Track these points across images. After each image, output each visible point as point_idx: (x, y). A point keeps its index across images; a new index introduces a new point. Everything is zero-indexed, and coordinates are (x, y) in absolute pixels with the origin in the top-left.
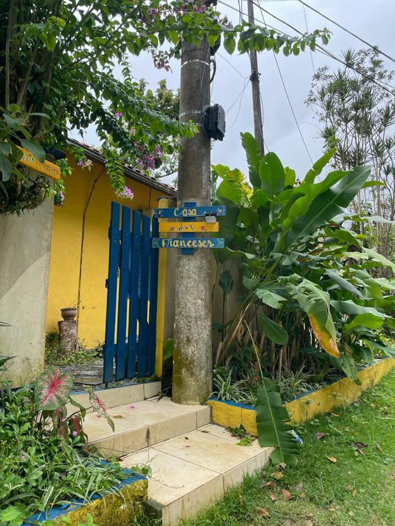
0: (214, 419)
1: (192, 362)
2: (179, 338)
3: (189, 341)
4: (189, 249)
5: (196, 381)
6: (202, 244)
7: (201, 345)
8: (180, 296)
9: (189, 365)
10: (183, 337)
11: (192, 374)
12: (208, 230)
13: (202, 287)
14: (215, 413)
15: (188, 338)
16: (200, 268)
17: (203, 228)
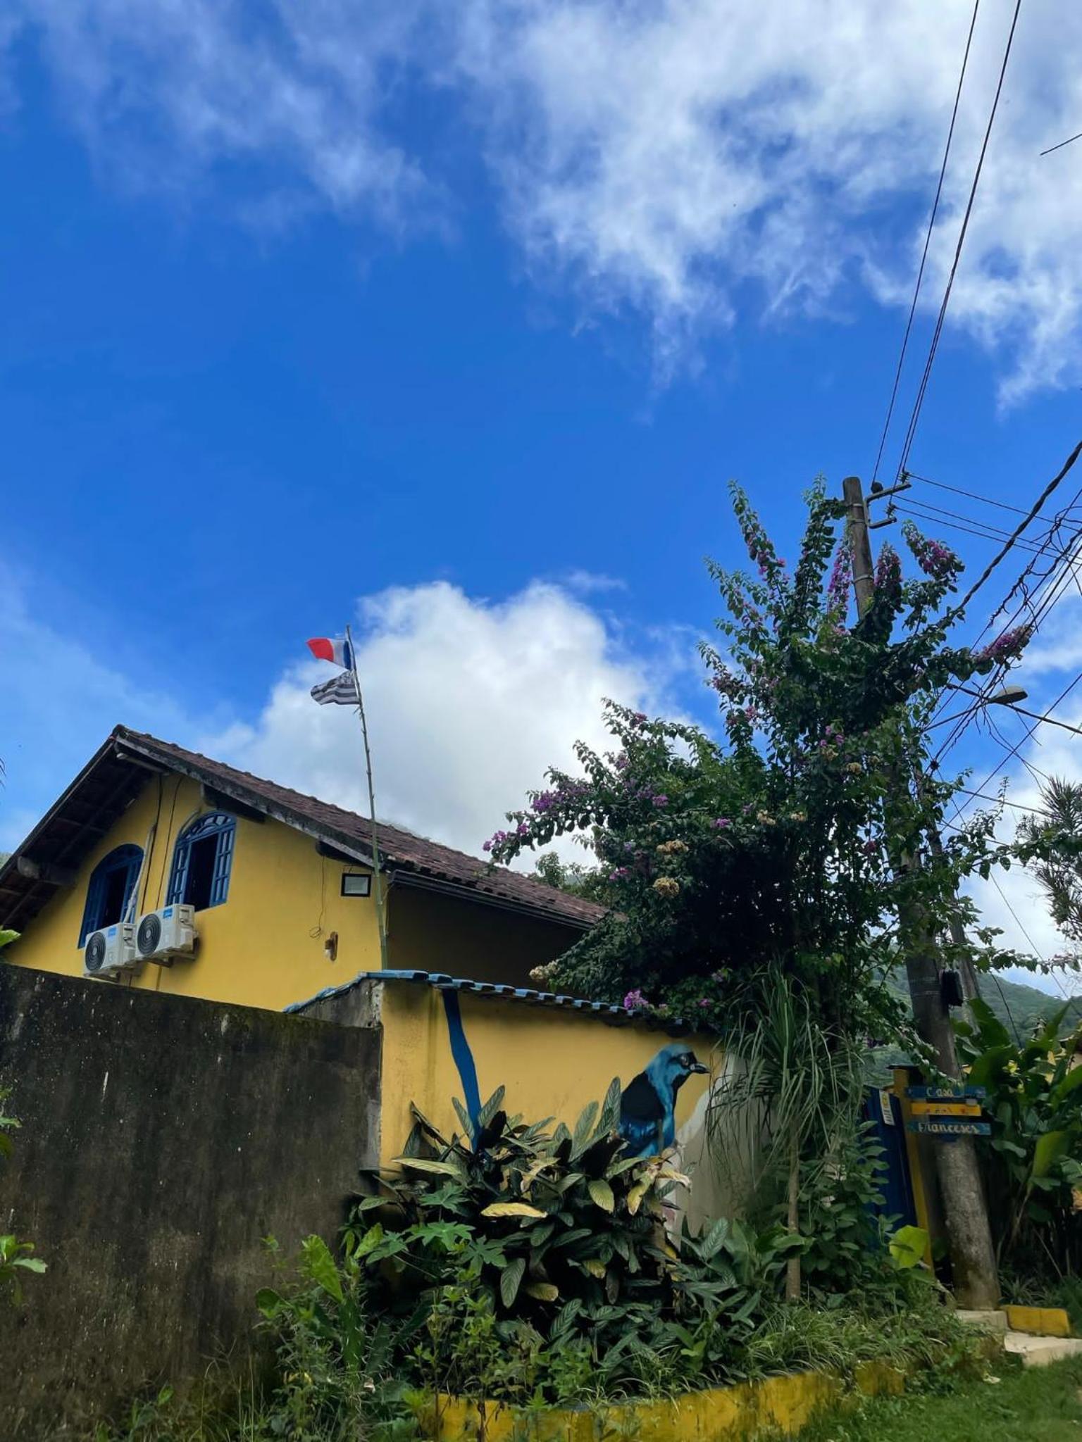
0: (1012, 1325)
1: (977, 1263)
2: (957, 1237)
3: (969, 1240)
4: (951, 1134)
5: (986, 1283)
6: (965, 1129)
7: (983, 1244)
8: (950, 1187)
9: (975, 1267)
10: (962, 1235)
11: (980, 1277)
12: (970, 1114)
13: (972, 1178)
14: (1013, 1317)
15: (968, 1236)
16: (967, 1156)
17: (963, 1111)
